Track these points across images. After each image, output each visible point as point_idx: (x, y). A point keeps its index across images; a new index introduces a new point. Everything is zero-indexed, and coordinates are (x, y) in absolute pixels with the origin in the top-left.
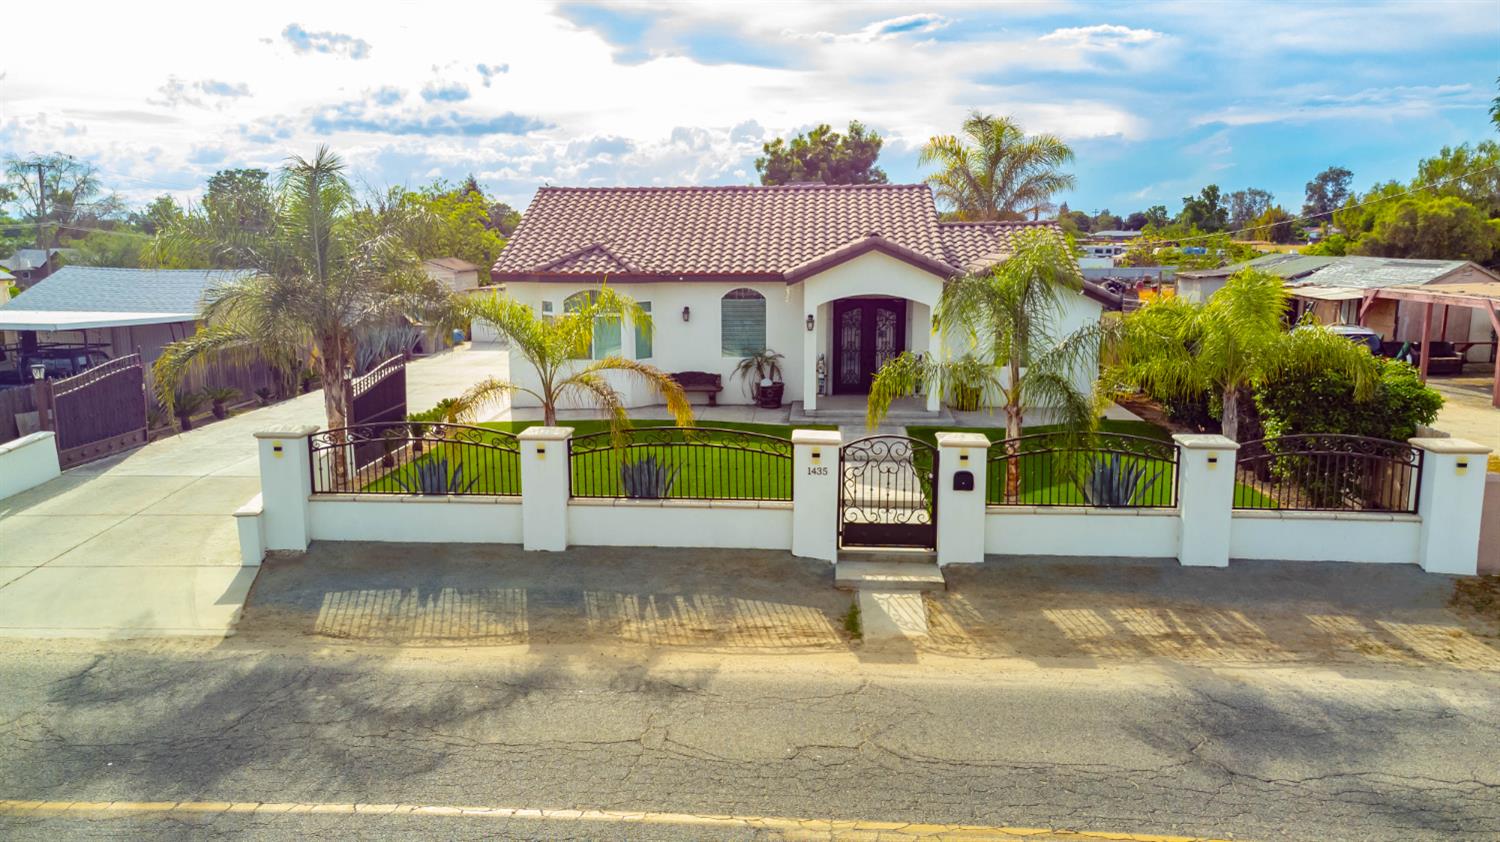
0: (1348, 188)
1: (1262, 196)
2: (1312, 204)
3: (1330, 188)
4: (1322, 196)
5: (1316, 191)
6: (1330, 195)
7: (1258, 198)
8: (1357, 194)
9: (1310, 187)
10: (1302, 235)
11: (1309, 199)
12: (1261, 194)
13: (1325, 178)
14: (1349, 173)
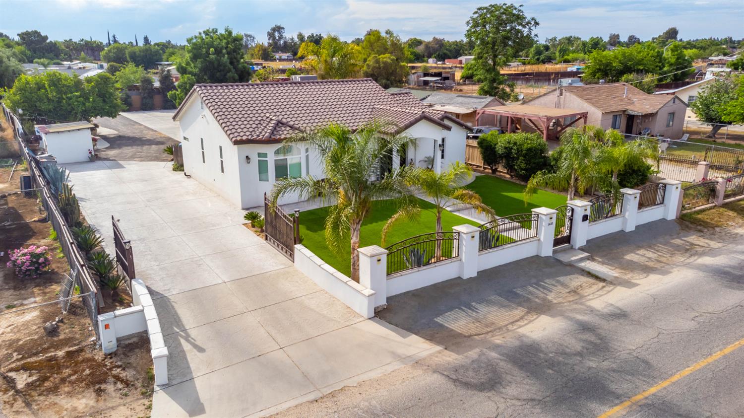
0: (284, 35)
1: (250, 37)
2: (271, 41)
3: (277, 34)
4: (274, 38)
5: (271, 35)
6: (277, 38)
7: (249, 38)
8: (287, 38)
9: (269, 34)
10: (273, 57)
11: (269, 39)
12: (250, 36)
13: (274, 30)
14: (283, 28)
